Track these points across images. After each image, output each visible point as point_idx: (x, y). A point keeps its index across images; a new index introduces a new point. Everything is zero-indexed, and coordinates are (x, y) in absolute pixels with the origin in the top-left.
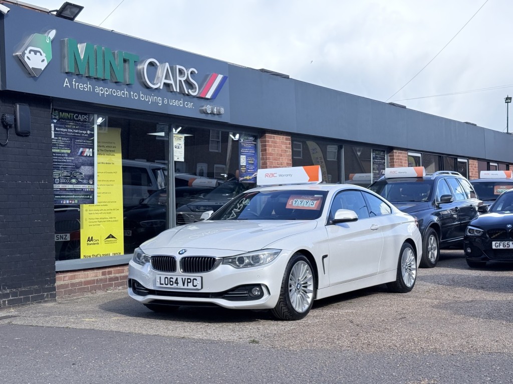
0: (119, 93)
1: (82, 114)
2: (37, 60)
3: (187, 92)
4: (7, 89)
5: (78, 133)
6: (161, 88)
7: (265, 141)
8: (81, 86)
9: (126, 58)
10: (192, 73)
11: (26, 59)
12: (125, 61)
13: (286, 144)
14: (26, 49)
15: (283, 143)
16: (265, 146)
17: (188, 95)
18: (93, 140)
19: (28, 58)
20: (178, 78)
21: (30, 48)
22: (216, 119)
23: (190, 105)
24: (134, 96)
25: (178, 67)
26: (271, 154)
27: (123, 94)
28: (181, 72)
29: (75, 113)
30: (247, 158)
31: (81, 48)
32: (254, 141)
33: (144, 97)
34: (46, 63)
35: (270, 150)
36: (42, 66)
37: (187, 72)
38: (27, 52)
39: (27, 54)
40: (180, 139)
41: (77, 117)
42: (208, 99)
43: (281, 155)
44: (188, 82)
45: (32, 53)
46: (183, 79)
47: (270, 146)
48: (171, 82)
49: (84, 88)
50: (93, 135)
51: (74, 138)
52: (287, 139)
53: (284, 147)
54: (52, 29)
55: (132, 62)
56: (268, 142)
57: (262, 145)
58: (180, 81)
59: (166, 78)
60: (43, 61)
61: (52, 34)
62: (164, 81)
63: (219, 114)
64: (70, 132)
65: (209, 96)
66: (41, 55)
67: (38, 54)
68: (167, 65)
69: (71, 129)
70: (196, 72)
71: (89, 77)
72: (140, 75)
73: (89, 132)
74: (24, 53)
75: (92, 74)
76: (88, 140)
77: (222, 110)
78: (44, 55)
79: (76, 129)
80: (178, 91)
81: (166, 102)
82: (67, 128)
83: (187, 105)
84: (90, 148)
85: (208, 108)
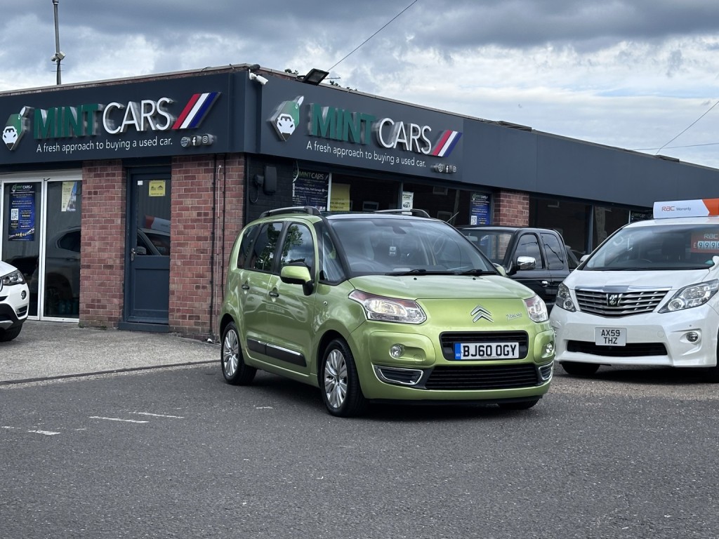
0: (354, 154)
1: (318, 172)
2: (286, 126)
3: (419, 151)
4: (261, 153)
5: (314, 191)
6: (395, 147)
7: (500, 201)
8: (321, 148)
9: (364, 119)
10: (426, 130)
11: (278, 125)
12: (362, 121)
13: (523, 204)
14: (279, 116)
15: (519, 203)
16: (499, 206)
17: (422, 153)
18: (327, 198)
19: (280, 124)
20: (412, 137)
21: (282, 115)
22: (448, 178)
23: (422, 164)
24: (369, 156)
25: (412, 125)
26: (505, 215)
27: (359, 154)
28: (415, 130)
29: (312, 172)
30: (478, 219)
31: (325, 111)
32: (487, 200)
33: (377, 157)
34: (294, 128)
35: (504, 210)
36: (291, 131)
37: (421, 130)
38: (279, 119)
39: (279, 121)
40: (408, 197)
41: (314, 176)
42: (440, 157)
43: (516, 217)
44: (421, 140)
45: (284, 119)
46: (416, 138)
47: (505, 207)
48: (405, 141)
49: (324, 150)
50: (327, 194)
51: (310, 195)
52: (524, 199)
53: (520, 207)
54: (301, 95)
55: (368, 123)
56: (503, 201)
57: (496, 205)
58: (413, 140)
59: (400, 138)
60: (292, 126)
61: (301, 100)
62: (398, 140)
63: (451, 173)
64: (307, 191)
65: (441, 154)
66: (290, 120)
67: (288, 120)
68: (402, 123)
69: (309, 187)
70: (430, 130)
71: (328, 139)
72: (375, 135)
73: (323, 190)
74: (277, 120)
75: (332, 136)
76: (322, 198)
77: (455, 169)
78: (293, 120)
79: (312, 187)
80: (411, 150)
81: (398, 160)
82: (304, 187)
83: (419, 163)
84: (323, 206)
85: (440, 167)
